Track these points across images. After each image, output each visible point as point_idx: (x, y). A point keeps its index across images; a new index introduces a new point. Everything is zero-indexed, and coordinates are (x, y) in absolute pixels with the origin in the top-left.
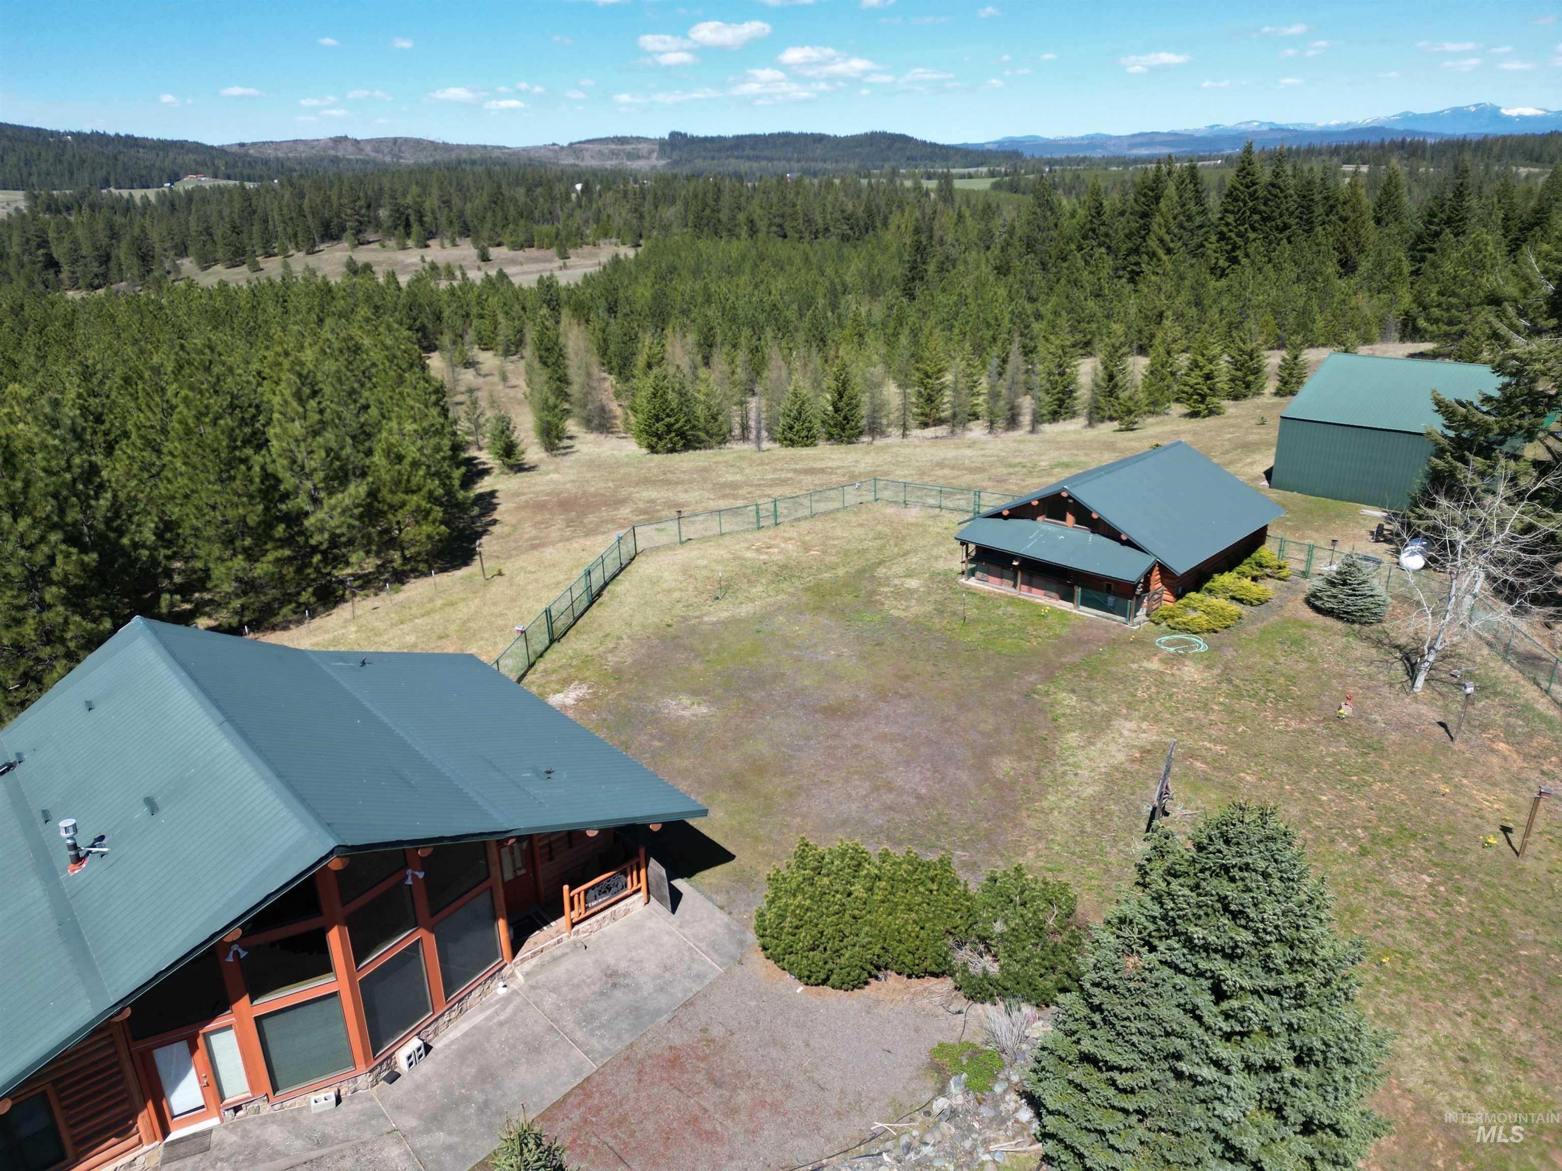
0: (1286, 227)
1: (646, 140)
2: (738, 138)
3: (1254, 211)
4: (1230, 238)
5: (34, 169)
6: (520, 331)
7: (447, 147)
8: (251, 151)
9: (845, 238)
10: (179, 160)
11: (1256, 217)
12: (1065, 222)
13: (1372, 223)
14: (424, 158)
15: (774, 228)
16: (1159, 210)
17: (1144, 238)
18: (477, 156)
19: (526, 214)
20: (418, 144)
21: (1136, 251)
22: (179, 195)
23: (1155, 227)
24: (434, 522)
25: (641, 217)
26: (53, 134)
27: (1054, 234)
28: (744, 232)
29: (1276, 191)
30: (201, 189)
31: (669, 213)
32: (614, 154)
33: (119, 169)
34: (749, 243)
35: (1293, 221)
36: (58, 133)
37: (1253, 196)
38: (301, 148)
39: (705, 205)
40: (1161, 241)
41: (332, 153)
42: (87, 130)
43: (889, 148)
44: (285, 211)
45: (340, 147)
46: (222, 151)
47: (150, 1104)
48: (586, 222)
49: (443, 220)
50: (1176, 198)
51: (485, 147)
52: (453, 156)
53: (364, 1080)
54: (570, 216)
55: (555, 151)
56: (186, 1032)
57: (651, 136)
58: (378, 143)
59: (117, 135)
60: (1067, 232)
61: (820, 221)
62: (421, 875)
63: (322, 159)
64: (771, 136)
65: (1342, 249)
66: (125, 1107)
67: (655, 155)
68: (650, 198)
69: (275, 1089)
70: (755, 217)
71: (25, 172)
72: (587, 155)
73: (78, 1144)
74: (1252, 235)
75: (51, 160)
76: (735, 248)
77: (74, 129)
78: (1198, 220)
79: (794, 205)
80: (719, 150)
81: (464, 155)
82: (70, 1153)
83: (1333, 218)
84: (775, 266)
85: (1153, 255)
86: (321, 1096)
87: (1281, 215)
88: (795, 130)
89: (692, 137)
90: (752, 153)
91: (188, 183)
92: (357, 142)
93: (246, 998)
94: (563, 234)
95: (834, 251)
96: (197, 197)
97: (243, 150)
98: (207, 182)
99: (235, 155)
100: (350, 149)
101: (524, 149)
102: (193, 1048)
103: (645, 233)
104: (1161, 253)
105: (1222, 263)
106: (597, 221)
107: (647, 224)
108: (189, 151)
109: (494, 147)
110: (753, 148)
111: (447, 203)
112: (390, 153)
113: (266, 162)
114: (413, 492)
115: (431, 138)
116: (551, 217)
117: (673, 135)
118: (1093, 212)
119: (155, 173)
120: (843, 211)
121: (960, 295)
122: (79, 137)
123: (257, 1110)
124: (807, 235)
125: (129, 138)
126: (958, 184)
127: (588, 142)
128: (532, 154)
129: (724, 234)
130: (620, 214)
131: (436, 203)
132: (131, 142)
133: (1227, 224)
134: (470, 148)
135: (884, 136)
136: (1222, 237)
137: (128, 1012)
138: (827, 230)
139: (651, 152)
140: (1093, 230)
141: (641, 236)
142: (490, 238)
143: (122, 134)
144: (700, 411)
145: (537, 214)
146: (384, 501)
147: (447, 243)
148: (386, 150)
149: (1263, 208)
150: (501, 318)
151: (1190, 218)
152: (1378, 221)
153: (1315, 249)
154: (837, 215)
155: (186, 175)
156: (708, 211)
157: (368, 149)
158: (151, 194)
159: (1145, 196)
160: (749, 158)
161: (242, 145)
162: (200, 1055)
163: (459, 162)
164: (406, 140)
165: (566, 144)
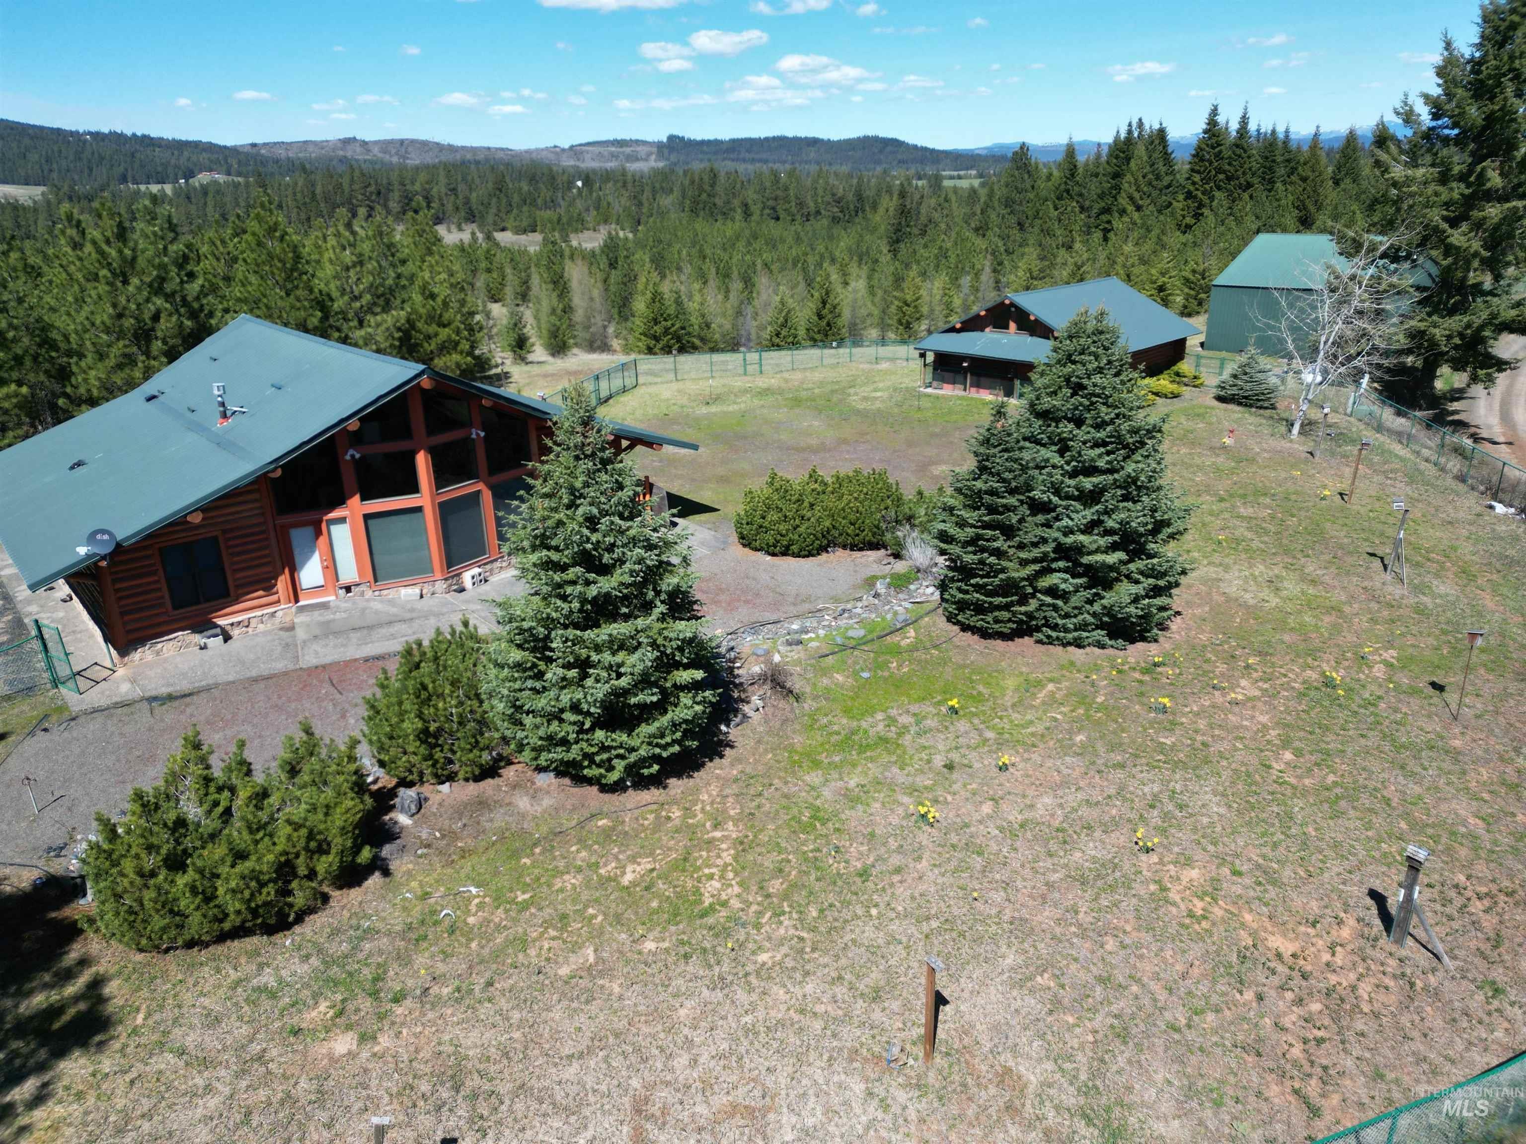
0: (1249, 185)
1: (644, 143)
2: (733, 141)
3: (1219, 171)
4: (1195, 197)
5: (55, 166)
6: (526, 282)
7: (451, 148)
8: (263, 151)
9: (835, 220)
10: (194, 158)
11: (1222, 176)
12: (1041, 184)
13: (1330, 183)
14: (429, 159)
15: (767, 211)
16: (1129, 170)
17: (1115, 197)
18: (481, 157)
19: (529, 201)
20: (424, 145)
21: (1107, 210)
22: (195, 189)
23: (1126, 186)
24: (461, 353)
25: (640, 204)
26: (72, 133)
27: (1031, 195)
28: (738, 215)
29: (1238, 151)
30: (216, 182)
31: (666, 201)
32: (613, 156)
33: (136, 165)
34: (744, 224)
35: (1255, 180)
36: (77, 132)
37: (1218, 156)
38: (311, 148)
39: (701, 190)
40: (1131, 198)
41: (341, 153)
42: (106, 130)
43: (881, 152)
44: (299, 196)
45: (349, 147)
46: (234, 151)
47: (287, 571)
48: (588, 210)
49: (449, 207)
50: (1145, 158)
51: (489, 149)
52: (458, 157)
53: (441, 586)
54: (571, 204)
55: (556, 153)
56: (312, 516)
57: (650, 138)
58: (386, 145)
59: (134, 135)
60: (1044, 193)
61: (812, 204)
62: (482, 434)
63: (331, 160)
64: (767, 139)
65: (1301, 207)
66: (268, 569)
67: (653, 157)
68: (648, 190)
69: (376, 581)
70: (750, 202)
71: (46, 168)
72: (588, 157)
73: (238, 587)
74: (1217, 194)
75: (71, 157)
76: (730, 229)
77: (93, 129)
78: (1167, 180)
79: (786, 189)
80: (716, 153)
81: (469, 156)
82: (232, 592)
83: (1294, 178)
84: (767, 244)
85: (1123, 212)
86: (409, 590)
87: (1244, 173)
88: (790, 134)
89: (690, 140)
90: (747, 156)
91: (203, 178)
92: (364, 143)
93: (357, 497)
94: (564, 220)
95: (824, 232)
96: (211, 191)
97: (254, 151)
98: (220, 178)
99: (247, 154)
100: (358, 150)
101: (527, 152)
102: (318, 533)
103: (644, 219)
104: (1130, 208)
105: (1189, 220)
106: (597, 208)
107: (645, 210)
108: (204, 150)
109: (497, 149)
110: (749, 151)
111: (454, 190)
112: (397, 154)
113: (277, 161)
114: (445, 326)
115: (436, 140)
116: (552, 204)
117: (671, 138)
118: (1068, 173)
119: (170, 170)
120: (833, 195)
121: (941, 248)
122: (96, 135)
123: (362, 594)
124: (798, 217)
125: (145, 137)
126: (947, 183)
127: (589, 144)
128: (534, 156)
129: (719, 217)
130: (619, 203)
131: (443, 190)
132: (147, 141)
133: (1194, 183)
134: (474, 150)
135: (876, 140)
136: (1189, 195)
137: (279, 472)
138: (818, 213)
139: (649, 154)
140: (1068, 191)
141: (639, 223)
142: (495, 223)
143: (139, 134)
144: (695, 320)
145: (540, 201)
146: (419, 331)
147: (453, 228)
148: (393, 151)
149: (1227, 167)
150: (508, 271)
151: (1158, 178)
152: (1337, 183)
153: (1275, 204)
154: (828, 198)
155: (201, 171)
156: (704, 196)
157: (376, 150)
158: (168, 189)
159: (1117, 157)
160: (744, 160)
161: (254, 145)
162: (322, 540)
163: (463, 163)
164: (413, 142)
165: (567, 146)
